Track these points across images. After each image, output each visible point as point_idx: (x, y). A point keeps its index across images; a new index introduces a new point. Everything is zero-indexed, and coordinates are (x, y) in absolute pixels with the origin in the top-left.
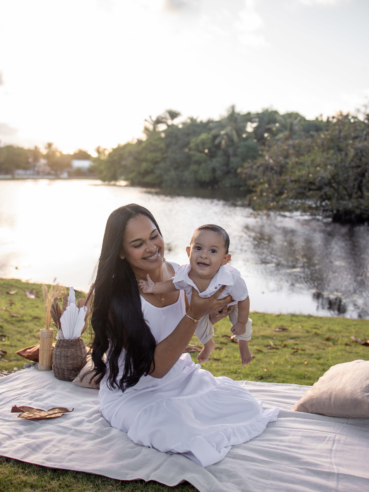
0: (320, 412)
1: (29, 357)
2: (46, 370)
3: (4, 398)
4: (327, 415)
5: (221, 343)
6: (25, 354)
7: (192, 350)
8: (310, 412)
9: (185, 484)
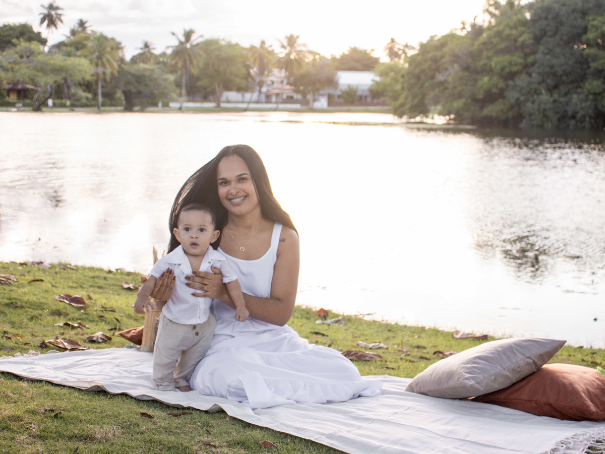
0: (422, 390)
1: (131, 339)
2: (149, 352)
3: (86, 363)
4: (429, 394)
5: (422, 358)
6: (129, 335)
7: (367, 359)
8: (415, 390)
9: (222, 411)
